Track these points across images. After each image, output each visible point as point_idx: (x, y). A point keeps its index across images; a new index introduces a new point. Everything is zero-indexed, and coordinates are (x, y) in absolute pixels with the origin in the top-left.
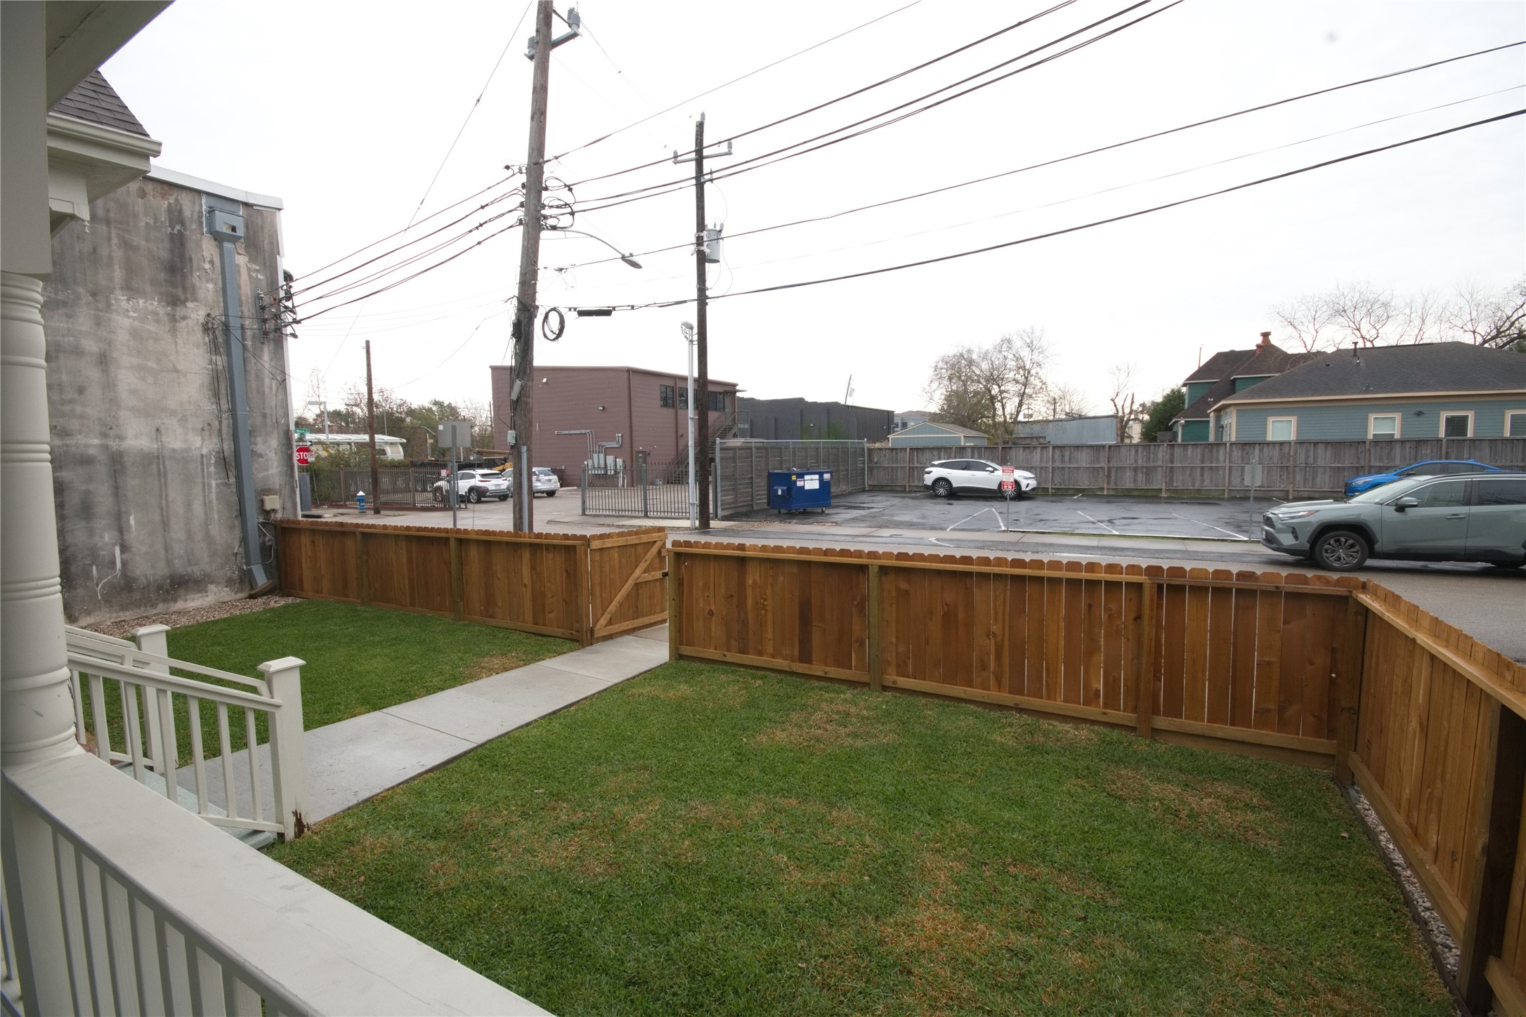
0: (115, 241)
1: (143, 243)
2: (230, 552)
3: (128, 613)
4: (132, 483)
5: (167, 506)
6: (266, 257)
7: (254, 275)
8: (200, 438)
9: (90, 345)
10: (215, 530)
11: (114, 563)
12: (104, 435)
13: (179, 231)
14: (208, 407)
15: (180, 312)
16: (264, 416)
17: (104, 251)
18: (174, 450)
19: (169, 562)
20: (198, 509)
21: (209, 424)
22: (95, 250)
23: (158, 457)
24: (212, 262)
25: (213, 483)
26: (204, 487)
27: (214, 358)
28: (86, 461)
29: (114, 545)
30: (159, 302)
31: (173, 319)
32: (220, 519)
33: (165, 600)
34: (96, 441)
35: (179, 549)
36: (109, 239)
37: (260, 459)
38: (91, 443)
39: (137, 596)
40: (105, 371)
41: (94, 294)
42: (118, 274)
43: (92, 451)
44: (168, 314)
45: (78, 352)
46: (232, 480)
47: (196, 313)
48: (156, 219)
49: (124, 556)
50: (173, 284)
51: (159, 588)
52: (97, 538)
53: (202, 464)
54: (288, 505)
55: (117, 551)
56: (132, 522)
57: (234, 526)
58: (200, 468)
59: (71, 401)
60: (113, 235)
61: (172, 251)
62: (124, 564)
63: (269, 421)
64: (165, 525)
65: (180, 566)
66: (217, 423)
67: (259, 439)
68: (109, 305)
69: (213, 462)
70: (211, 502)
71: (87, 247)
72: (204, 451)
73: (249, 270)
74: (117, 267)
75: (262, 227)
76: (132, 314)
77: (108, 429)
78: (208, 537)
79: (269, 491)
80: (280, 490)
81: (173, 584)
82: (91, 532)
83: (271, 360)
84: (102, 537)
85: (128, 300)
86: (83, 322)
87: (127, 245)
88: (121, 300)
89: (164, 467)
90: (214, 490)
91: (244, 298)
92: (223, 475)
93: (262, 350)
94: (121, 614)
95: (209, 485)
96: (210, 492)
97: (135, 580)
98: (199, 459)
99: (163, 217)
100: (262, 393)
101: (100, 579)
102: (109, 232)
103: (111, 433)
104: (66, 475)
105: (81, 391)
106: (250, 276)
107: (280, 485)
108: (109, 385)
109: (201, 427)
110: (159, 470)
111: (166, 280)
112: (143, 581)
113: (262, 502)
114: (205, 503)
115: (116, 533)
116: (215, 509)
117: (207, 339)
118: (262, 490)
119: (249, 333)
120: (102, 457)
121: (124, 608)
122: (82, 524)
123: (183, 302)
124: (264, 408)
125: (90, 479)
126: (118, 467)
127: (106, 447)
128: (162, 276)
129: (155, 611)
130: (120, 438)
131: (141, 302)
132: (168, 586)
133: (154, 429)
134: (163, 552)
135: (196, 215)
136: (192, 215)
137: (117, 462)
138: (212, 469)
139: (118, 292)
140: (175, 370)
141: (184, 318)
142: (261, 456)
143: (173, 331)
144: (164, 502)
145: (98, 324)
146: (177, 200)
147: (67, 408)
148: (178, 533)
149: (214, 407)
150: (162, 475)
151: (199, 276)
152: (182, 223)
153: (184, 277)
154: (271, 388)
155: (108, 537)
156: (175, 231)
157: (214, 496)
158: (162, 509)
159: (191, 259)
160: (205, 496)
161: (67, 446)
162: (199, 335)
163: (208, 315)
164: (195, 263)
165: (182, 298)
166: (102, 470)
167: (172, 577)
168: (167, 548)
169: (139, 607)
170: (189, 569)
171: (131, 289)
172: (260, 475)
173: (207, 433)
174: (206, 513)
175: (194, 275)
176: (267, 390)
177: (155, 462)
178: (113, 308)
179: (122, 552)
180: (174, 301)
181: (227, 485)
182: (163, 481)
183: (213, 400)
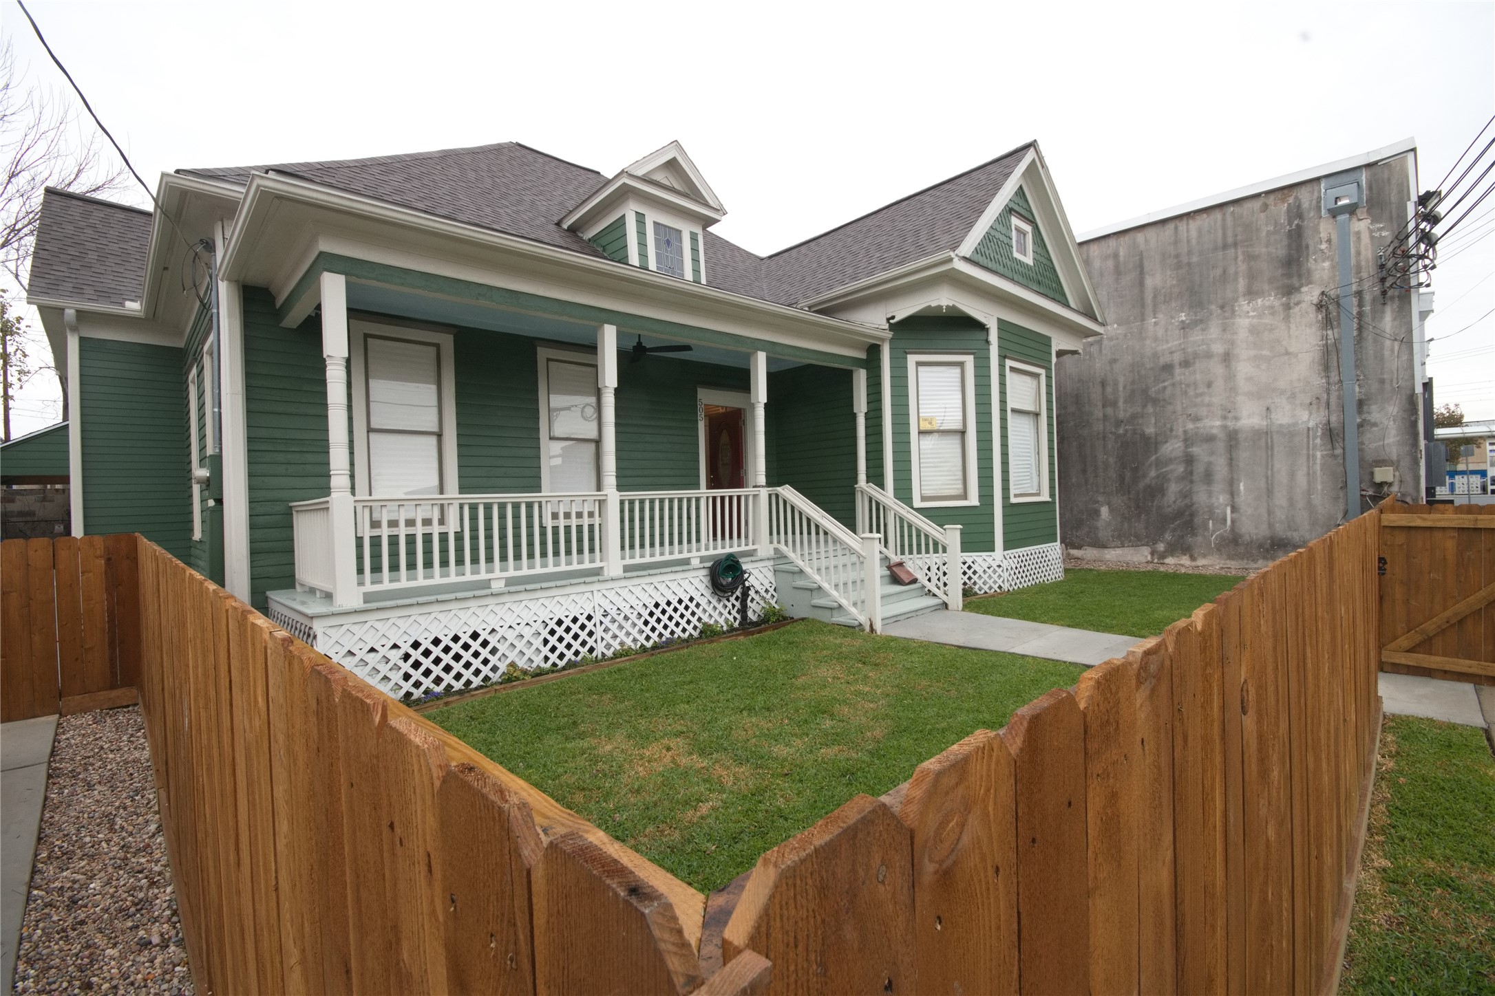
0: (1241, 257)
1: (1264, 250)
2: (1332, 523)
3: (1233, 562)
4: (1243, 455)
5: (1272, 475)
6: (1394, 210)
7: (1377, 235)
8: (1307, 412)
9: (1218, 348)
10: (1317, 500)
11: (1225, 520)
12: (1225, 418)
13: (1298, 225)
14: (1318, 381)
15: (1295, 298)
16: (1382, 381)
17: (1232, 270)
18: (1281, 425)
19: (1271, 526)
20: (1301, 479)
21: (1318, 398)
22: (1224, 272)
23: (1267, 433)
24: (1329, 241)
25: (1319, 454)
26: (1308, 457)
27: (1325, 333)
28: (1210, 439)
29: (1227, 505)
30: (1276, 296)
31: (1287, 307)
32: (1323, 490)
33: (1265, 558)
34: (1218, 423)
35: (1280, 515)
36: (1236, 258)
37: (1375, 429)
38: (1213, 424)
39: (1242, 549)
40: (1228, 367)
41: (1222, 307)
42: (1242, 284)
43: (1214, 431)
44: (1283, 305)
45: (1209, 355)
46: (1339, 451)
47: (1310, 295)
48: (1276, 224)
49: (1234, 515)
50: (1289, 276)
51: (1260, 546)
52: (1214, 500)
53: (1308, 437)
54: (1408, 478)
55: (1229, 510)
56: (1242, 487)
57: (1339, 498)
58: (1305, 440)
59: (1202, 394)
60: (1239, 253)
61: (1289, 246)
62: (1233, 521)
63: (1387, 387)
64: (1270, 492)
65: (1281, 530)
66: (1325, 396)
67: (1374, 407)
68: (1233, 312)
69: (1319, 434)
70: (1315, 473)
71: (1219, 271)
72: (1311, 424)
73: (1371, 231)
74: (1241, 280)
75: (1389, 179)
76: (1251, 314)
77: (1228, 412)
78: (1310, 506)
79: (1381, 463)
80: (1398, 461)
81: (1273, 545)
82: (1210, 494)
83: (1394, 319)
84: (1218, 499)
85: (1249, 303)
86: (1214, 331)
87: (1250, 258)
88: (1243, 305)
89: (1272, 441)
90: (1318, 461)
91: (1363, 263)
92: (1329, 446)
93: (1383, 312)
94: (1228, 562)
95: (1314, 456)
96: (1315, 463)
97: (1241, 536)
98: (1305, 432)
99: (1283, 219)
100: (1380, 358)
101: (1214, 531)
102: (1236, 253)
103: (1230, 415)
104: (1195, 450)
105: (1209, 385)
106: (1372, 238)
107: (1398, 456)
108: (1230, 377)
109: (1309, 401)
110: (1267, 443)
111: (1283, 275)
112: (1247, 538)
113: (1372, 474)
114: (1308, 474)
115: (1228, 496)
116: (1319, 479)
117: (1320, 317)
118: (1374, 461)
119: (1368, 297)
120: (1221, 435)
121: (1230, 557)
122: (1204, 487)
123: (1298, 290)
124: (1382, 374)
125: (1212, 453)
126: (1233, 443)
127: (1225, 427)
128: (1280, 272)
129: (1255, 566)
130: (1237, 419)
131: (1259, 301)
132: (1268, 546)
133: (1265, 409)
134: (1266, 515)
135: (1314, 202)
136: (1310, 205)
137: (1233, 438)
138: (1318, 441)
139: (1241, 299)
140: (1287, 353)
141: (1298, 304)
142: (1375, 425)
143: (1287, 319)
144: (1269, 472)
145: (1224, 330)
146: (1296, 198)
147: (1199, 400)
148: (1280, 499)
149: (1324, 381)
150: (1270, 448)
151: (1315, 260)
152: (1300, 216)
153: (1299, 265)
154: (1392, 350)
155: (1222, 499)
156: (1294, 227)
157: (1318, 467)
158: (1267, 478)
159: (1307, 247)
160: (1309, 467)
161: (1198, 428)
162: (1313, 316)
163: (1323, 293)
164: (1311, 249)
165: (1297, 285)
166: (1221, 446)
167: (1272, 538)
168: (1270, 512)
169: (1243, 559)
170: (1289, 534)
171: (1251, 293)
172: (1373, 446)
173: (1314, 406)
174: (1309, 483)
175: (1311, 260)
176: (1387, 353)
177: (1264, 438)
178: (1237, 313)
179: (1232, 512)
180: (1290, 291)
181: (1334, 456)
182: (1270, 453)
183: (1323, 374)
